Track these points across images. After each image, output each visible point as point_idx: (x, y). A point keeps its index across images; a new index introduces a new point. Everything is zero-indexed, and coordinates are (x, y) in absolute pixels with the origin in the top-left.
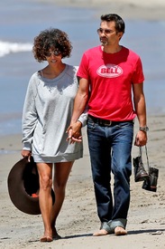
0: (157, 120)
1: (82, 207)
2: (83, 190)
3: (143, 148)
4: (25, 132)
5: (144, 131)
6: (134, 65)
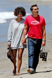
1: (26, 64)
2: (26, 58)
3: (44, 46)
4: (9, 38)
6: (43, 20)
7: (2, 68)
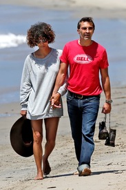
0: (118, 91)
1: (65, 154)
5: (109, 103)
7: (9, 163)
